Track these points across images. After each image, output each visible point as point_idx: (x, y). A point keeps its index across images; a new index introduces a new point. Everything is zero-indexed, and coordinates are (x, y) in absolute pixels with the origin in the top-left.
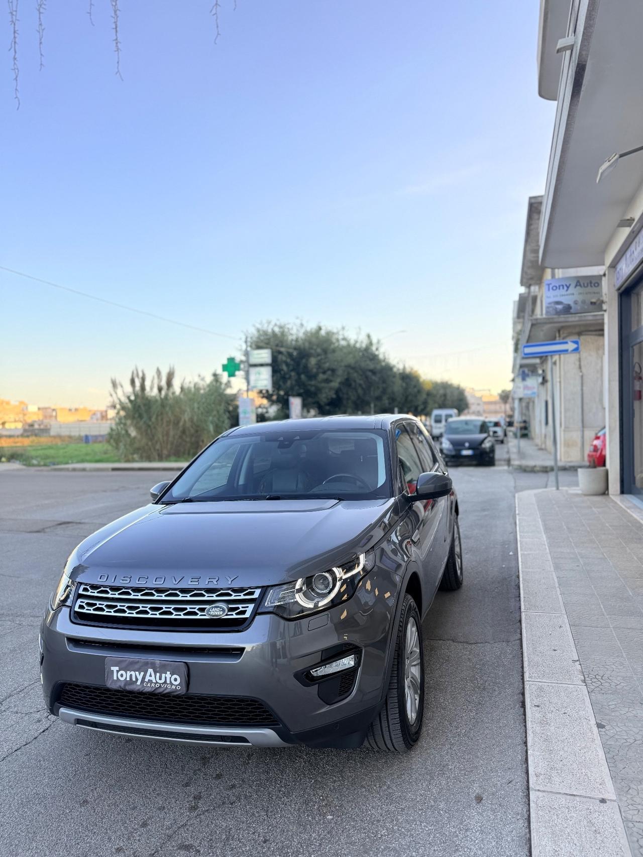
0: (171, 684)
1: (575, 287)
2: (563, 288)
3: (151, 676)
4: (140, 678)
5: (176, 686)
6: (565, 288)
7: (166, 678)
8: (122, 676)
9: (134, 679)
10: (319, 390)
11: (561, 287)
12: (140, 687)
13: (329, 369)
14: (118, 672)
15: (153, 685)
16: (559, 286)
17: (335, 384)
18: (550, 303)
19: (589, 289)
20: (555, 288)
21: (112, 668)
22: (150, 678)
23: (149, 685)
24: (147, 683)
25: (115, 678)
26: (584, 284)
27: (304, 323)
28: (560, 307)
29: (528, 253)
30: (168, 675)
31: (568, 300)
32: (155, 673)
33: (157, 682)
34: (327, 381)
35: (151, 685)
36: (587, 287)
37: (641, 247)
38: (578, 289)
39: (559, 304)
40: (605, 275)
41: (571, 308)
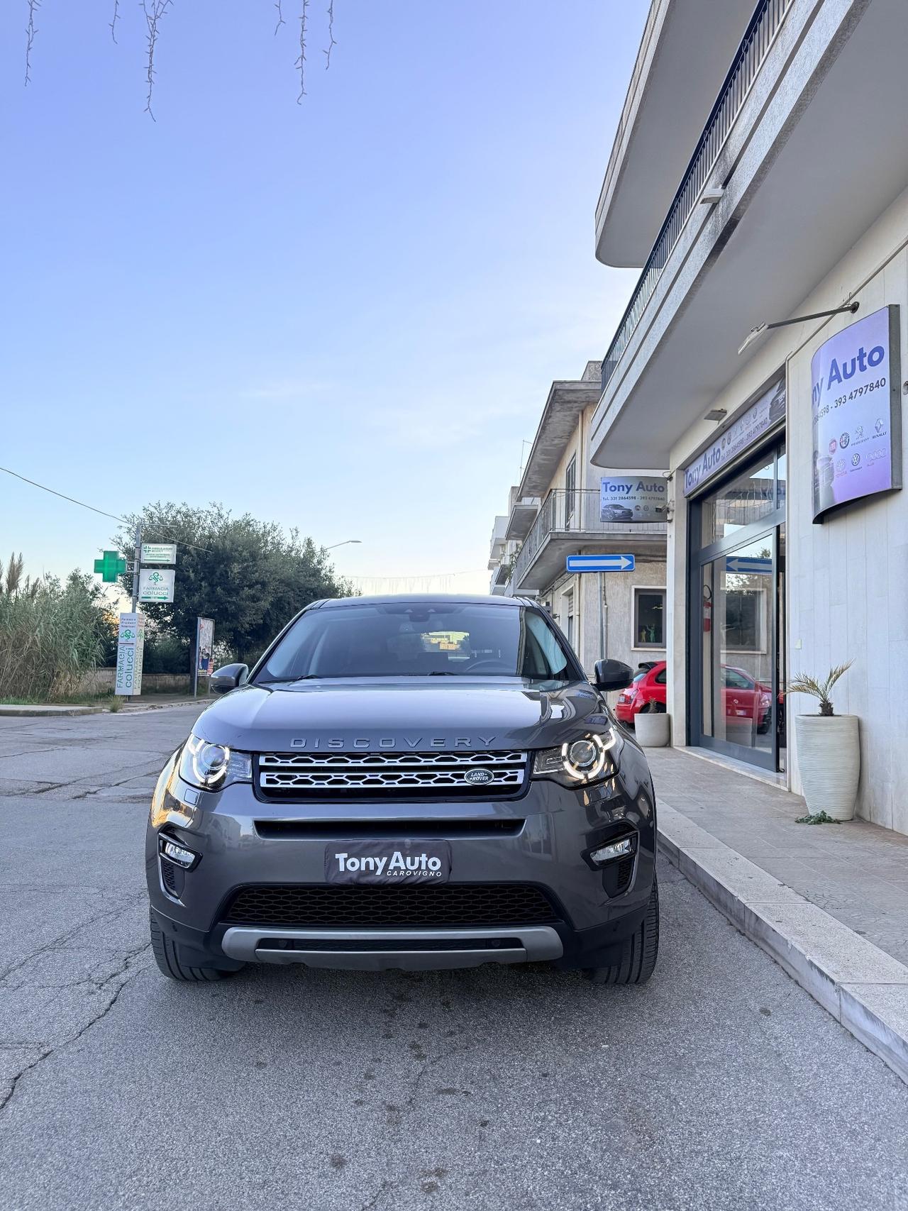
0: (428, 869)
1: (637, 490)
2: (623, 490)
3: (397, 861)
4: (381, 865)
5: (436, 871)
6: (626, 490)
7: (420, 862)
8: (353, 864)
9: (372, 868)
10: (241, 610)
11: (621, 488)
12: (381, 878)
13: (257, 583)
14: (346, 860)
15: (402, 873)
16: (619, 486)
17: (265, 604)
18: (606, 507)
19: (653, 494)
20: (613, 489)
21: (337, 856)
22: (397, 865)
23: (395, 873)
24: (393, 871)
25: (342, 869)
26: (647, 486)
27: (223, 512)
28: (619, 511)
29: (538, 454)
30: (424, 857)
31: (628, 505)
32: (404, 857)
33: (407, 869)
34: (254, 599)
35: (398, 873)
36: (650, 491)
37: (732, 444)
38: (641, 493)
39: (618, 509)
40: (670, 478)
41: (631, 514)
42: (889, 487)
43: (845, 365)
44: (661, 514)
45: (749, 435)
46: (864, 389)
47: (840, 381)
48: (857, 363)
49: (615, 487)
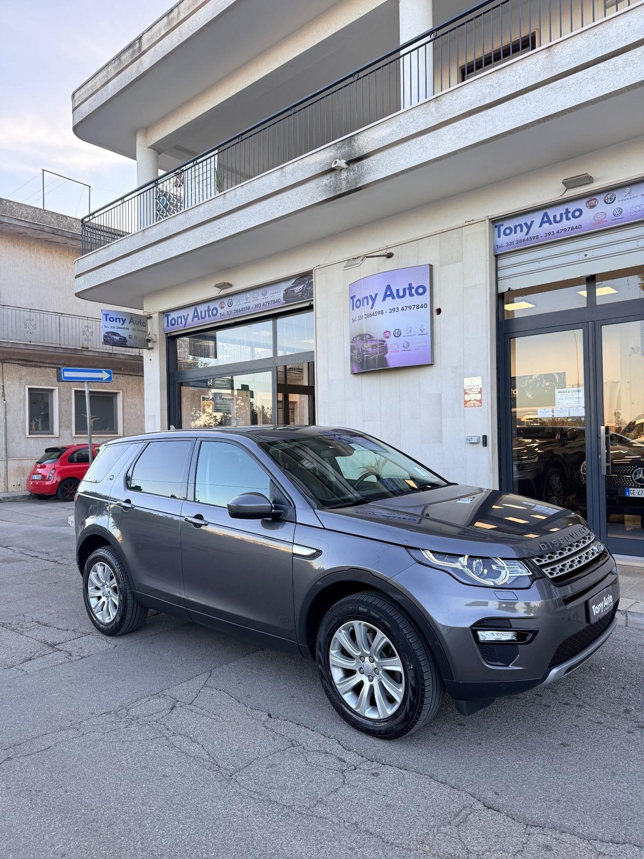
1: (129, 323)
2: (120, 322)
6: (122, 322)
12: (604, 613)
16: (116, 318)
18: (107, 333)
19: (139, 327)
20: (111, 319)
26: (136, 321)
28: (117, 338)
31: (123, 333)
36: (138, 324)
37: (233, 308)
38: (130, 326)
39: (116, 336)
40: (150, 317)
41: (126, 341)
42: (430, 363)
43: (398, 291)
44: (146, 343)
45: (257, 306)
46: (413, 307)
47: (394, 298)
48: (407, 291)
49: (113, 318)
